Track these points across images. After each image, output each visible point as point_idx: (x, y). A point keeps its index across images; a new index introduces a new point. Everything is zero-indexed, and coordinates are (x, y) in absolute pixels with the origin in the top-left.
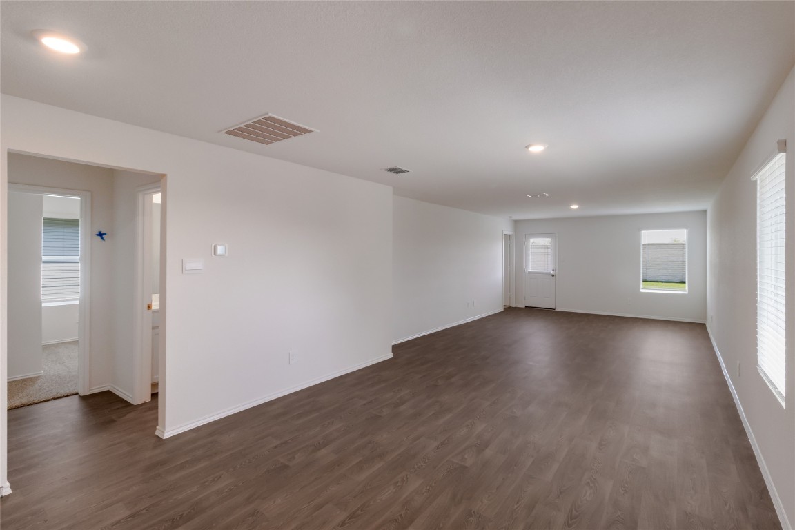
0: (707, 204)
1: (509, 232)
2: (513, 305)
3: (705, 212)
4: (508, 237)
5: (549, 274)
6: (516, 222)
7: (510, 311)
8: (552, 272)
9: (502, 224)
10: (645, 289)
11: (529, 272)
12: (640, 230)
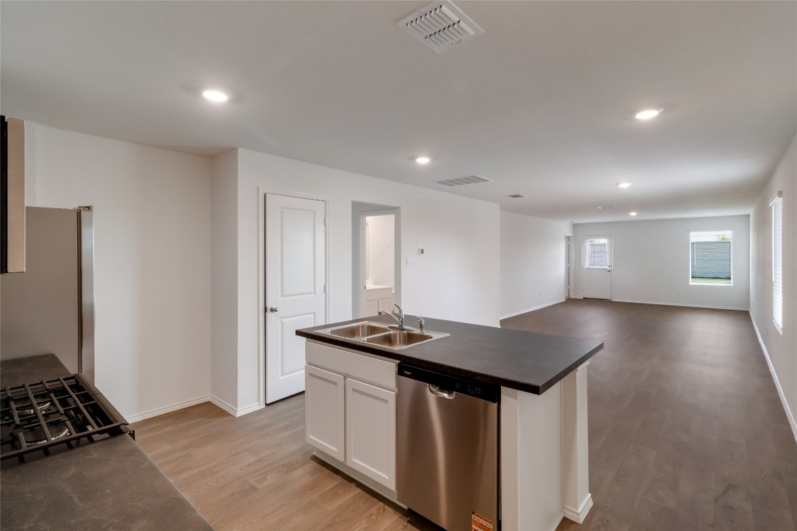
0: (750, 211)
1: (569, 234)
2: (572, 296)
3: (749, 216)
4: (568, 238)
5: (606, 269)
6: (575, 225)
7: (570, 301)
8: (608, 268)
9: (563, 228)
10: (692, 282)
11: (587, 268)
12: (688, 231)
